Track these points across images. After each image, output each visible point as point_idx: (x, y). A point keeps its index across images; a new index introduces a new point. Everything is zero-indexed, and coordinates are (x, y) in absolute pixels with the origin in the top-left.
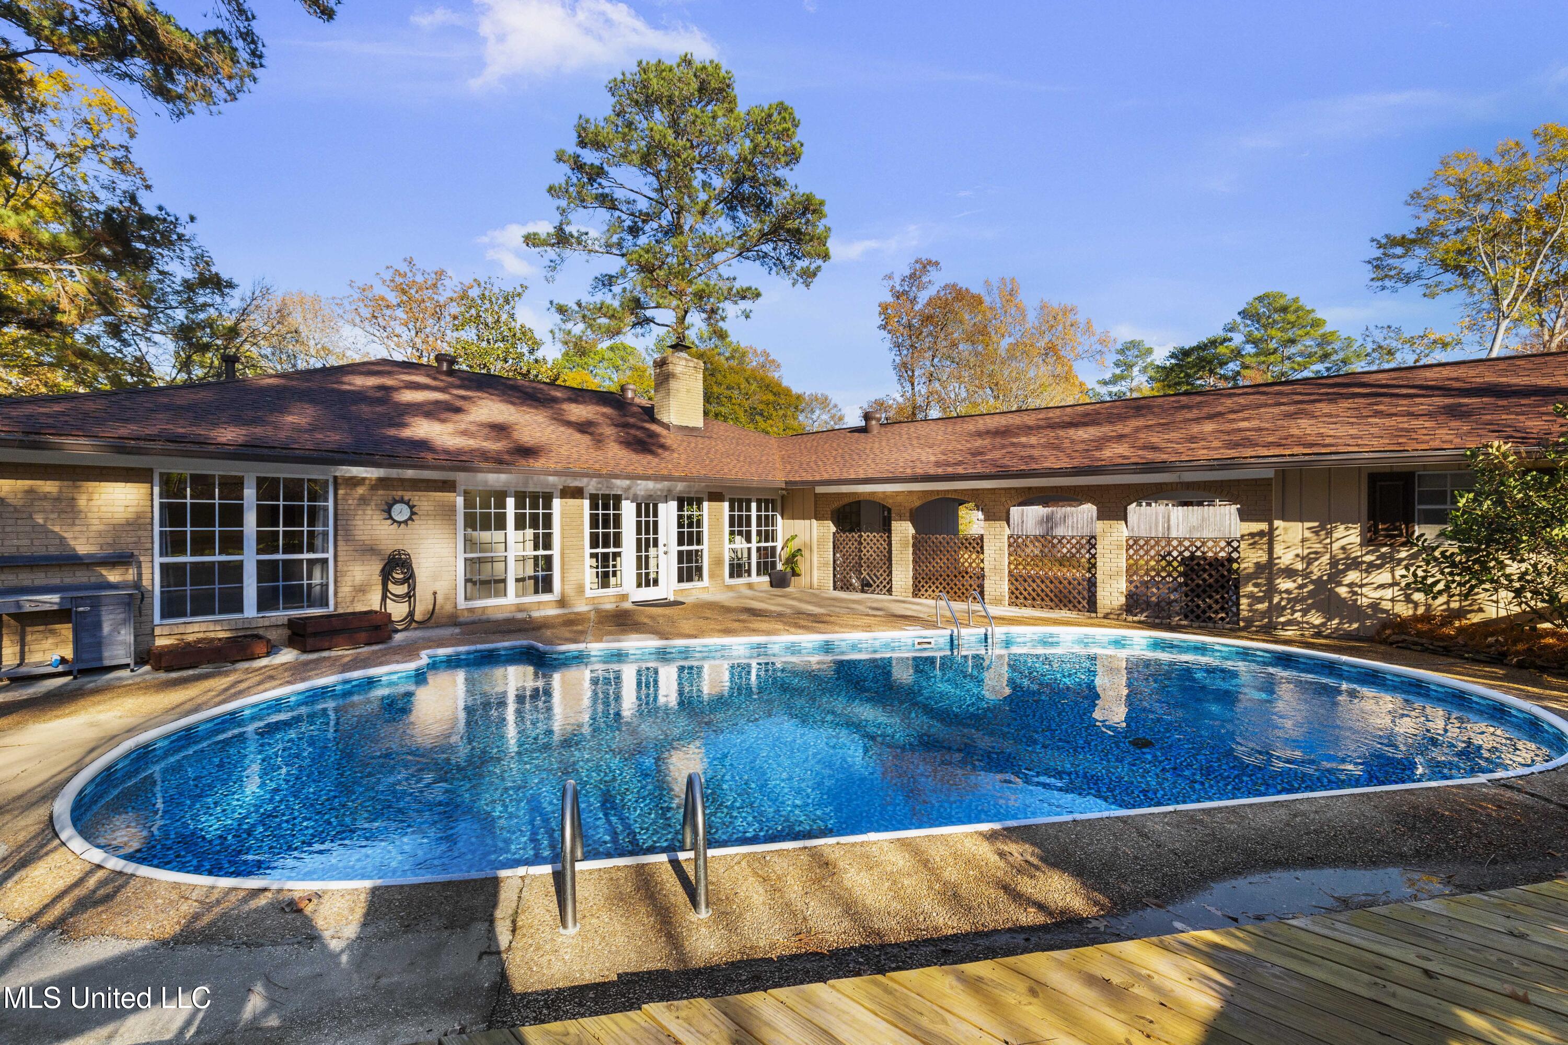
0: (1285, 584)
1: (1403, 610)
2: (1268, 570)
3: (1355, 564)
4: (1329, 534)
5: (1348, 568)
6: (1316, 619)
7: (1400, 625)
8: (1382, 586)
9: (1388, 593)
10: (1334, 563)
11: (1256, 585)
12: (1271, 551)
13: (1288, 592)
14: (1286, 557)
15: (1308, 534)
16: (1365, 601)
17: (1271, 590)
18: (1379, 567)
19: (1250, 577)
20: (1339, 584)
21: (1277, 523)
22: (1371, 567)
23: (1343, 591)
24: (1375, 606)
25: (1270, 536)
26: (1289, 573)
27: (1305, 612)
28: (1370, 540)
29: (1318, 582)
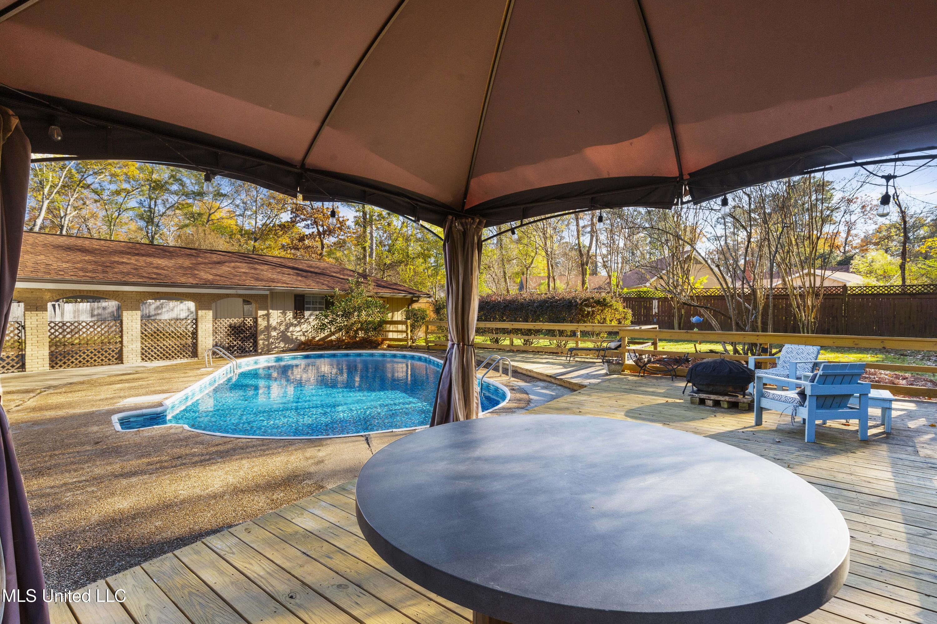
0: (274, 334)
1: (303, 339)
2: (268, 328)
3: (292, 325)
4: (285, 315)
5: (290, 327)
6: (282, 345)
7: (302, 343)
8: (298, 332)
9: (299, 334)
10: (286, 325)
11: (264, 335)
12: (268, 321)
13: (274, 336)
14: (274, 322)
15: (280, 314)
16: (294, 337)
17: (269, 337)
18: (297, 325)
19: (263, 332)
20: (288, 332)
21: (271, 311)
22: (296, 326)
23: (289, 334)
24: (296, 338)
25: (268, 315)
26: (275, 329)
27: (279, 343)
28: (295, 317)
29: (282, 332)
